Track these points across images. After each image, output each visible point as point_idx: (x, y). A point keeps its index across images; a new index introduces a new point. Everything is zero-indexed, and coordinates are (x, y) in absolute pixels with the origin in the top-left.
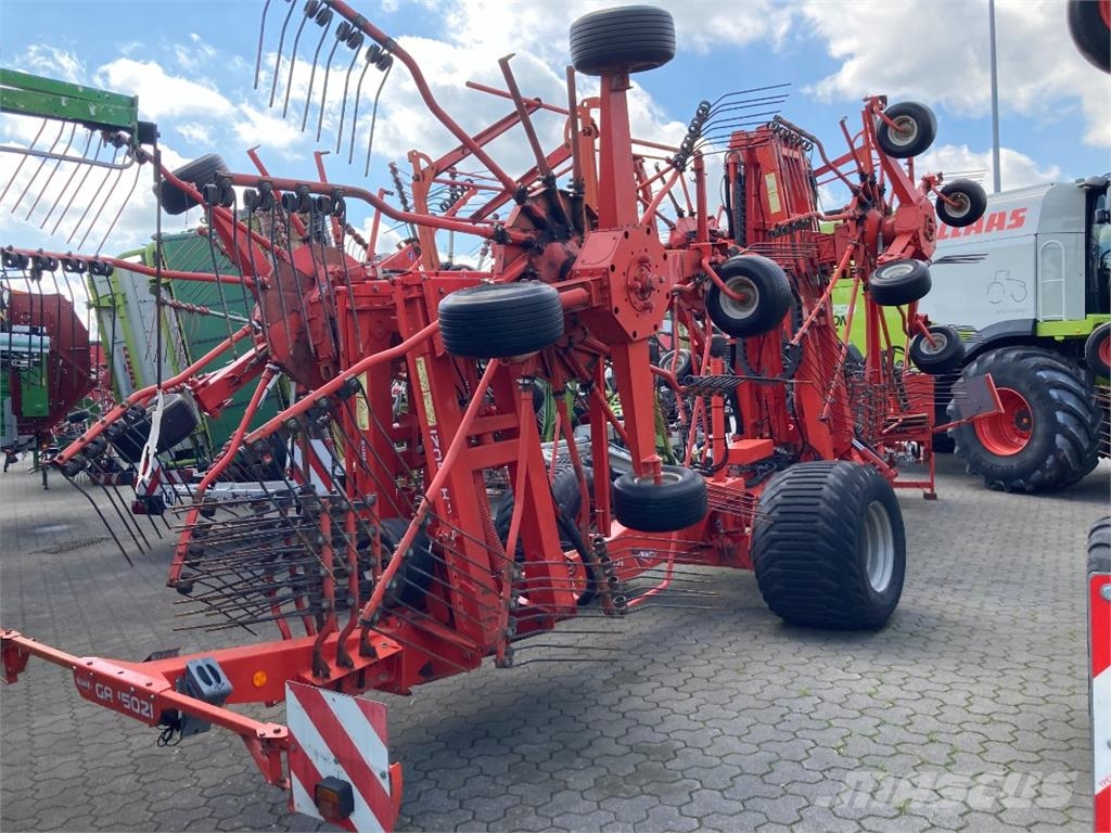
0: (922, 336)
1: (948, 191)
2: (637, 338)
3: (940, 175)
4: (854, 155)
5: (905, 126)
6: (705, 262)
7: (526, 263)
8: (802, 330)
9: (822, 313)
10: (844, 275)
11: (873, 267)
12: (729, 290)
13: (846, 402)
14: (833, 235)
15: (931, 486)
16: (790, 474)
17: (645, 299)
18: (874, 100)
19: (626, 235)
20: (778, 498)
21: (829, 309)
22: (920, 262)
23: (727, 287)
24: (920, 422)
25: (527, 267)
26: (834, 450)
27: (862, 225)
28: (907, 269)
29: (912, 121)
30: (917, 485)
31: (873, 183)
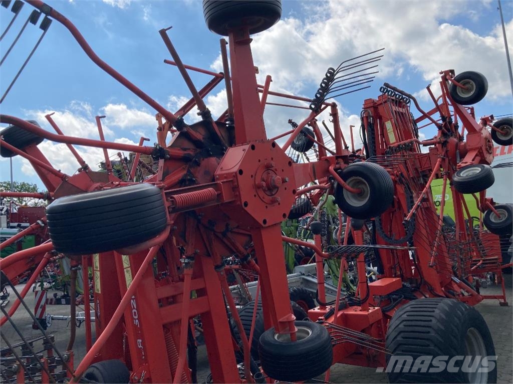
0: (491, 211)
1: (498, 125)
2: (267, 225)
3: (492, 117)
4: (438, 108)
5: (467, 86)
6: (331, 168)
7: (185, 172)
8: (412, 211)
9: (424, 200)
10: (437, 177)
11: (454, 171)
12: (348, 187)
13: (446, 254)
14: (429, 153)
15: (503, 297)
16: (408, 309)
17: (272, 195)
18: (446, 73)
19: (253, 147)
20: (401, 326)
21: (430, 198)
22: (486, 166)
23: (347, 185)
24: (494, 262)
25: (186, 175)
26: (441, 283)
27: (446, 146)
28: (478, 170)
29: (472, 82)
30: (495, 297)
31: (450, 122)
